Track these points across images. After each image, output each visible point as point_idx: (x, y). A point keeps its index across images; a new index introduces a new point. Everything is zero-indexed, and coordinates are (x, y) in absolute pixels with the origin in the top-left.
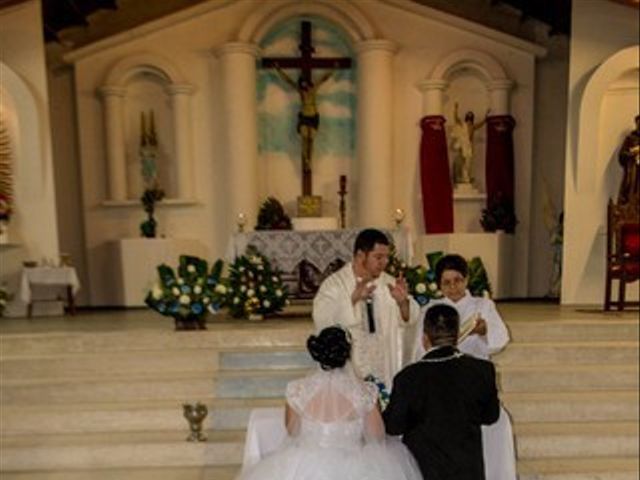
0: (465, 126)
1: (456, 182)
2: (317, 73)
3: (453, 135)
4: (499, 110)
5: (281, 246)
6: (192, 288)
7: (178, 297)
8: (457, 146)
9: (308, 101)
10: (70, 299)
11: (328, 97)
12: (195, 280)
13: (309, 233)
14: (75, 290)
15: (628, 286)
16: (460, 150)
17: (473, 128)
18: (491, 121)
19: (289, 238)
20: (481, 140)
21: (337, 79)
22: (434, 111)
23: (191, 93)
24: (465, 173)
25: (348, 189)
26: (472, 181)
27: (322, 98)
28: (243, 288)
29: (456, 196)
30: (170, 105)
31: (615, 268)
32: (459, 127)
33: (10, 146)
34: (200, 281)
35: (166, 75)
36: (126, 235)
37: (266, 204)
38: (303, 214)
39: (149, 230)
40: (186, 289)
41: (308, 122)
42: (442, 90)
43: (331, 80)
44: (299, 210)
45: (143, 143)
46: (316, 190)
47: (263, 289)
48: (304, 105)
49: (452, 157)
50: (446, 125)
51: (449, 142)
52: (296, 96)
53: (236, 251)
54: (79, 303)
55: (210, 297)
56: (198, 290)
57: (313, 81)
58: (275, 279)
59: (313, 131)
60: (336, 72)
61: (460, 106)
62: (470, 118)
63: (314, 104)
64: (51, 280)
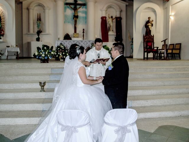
0: (111, 19)
1: (109, 31)
2: (78, 7)
3: (108, 21)
4: (118, 16)
5: (68, 43)
6: (45, 53)
7: (42, 55)
8: (109, 23)
9: (76, 12)
10: (18, 55)
11: (80, 12)
12: (46, 51)
13: (75, 41)
14: (19, 53)
15: (149, 54)
16: (110, 24)
17: (113, 20)
18: (116, 18)
19: (70, 42)
20: (114, 22)
21: (82, 8)
22: (104, 15)
23: (49, 10)
24: (111, 29)
25: (84, 32)
26: (113, 31)
27: (79, 12)
28: (59, 53)
29: (109, 34)
30: (44, 12)
31: (145, 50)
32: (109, 19)
33: (5, 19)
34: (47, 51)
35: (44, 6)
36: (32, 41)
37: (66, 35)
38: (74, 37)
39: (38, 40)
40: (44, 53)
41: (76, 17)
42: (106, 11)
43: (81, 8)
44: (74, 36)
45: (38, 20)
46: (77, 32)
47: (64, 53)
48: (75, 13)
49: (108, 26)
50: (107, 19)
51: (107, 22)
52: (73, 11)
53: (57, 45)
54: (19, 56)
55: (50, 55)
56: (47, 53)
57: (77, 8)
58: (67, 51)
59: (77, 19)
60: (82, 6)
61: (110, 14)
62: (112, 17)
63: (77, 13)
64: (13, 50)
